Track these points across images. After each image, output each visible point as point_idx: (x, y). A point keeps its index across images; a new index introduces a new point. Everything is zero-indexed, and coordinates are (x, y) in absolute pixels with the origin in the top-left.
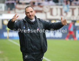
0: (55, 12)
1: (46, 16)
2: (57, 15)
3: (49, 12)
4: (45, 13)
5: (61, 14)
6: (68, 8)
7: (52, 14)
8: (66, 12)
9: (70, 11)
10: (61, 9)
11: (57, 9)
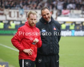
0: (13, 14)
1: (6, 18)
2: (15, 16)
3: (8, 14)
4: (6, 15)
5: (18, 16)
6: (23, 12)
7: (10, 16)
8: (21, 15)
9: (24, 14)
10: (18, 13)
11: (14, 12)
